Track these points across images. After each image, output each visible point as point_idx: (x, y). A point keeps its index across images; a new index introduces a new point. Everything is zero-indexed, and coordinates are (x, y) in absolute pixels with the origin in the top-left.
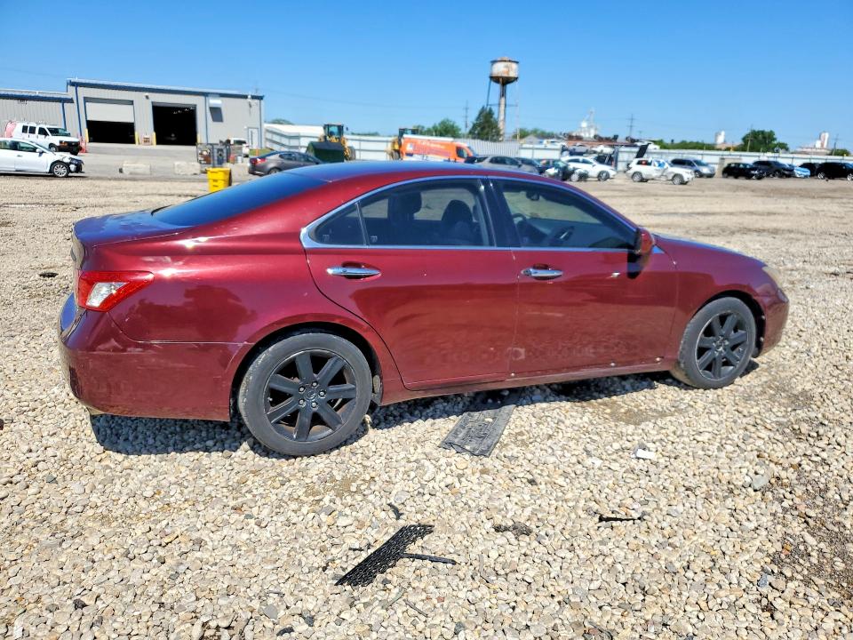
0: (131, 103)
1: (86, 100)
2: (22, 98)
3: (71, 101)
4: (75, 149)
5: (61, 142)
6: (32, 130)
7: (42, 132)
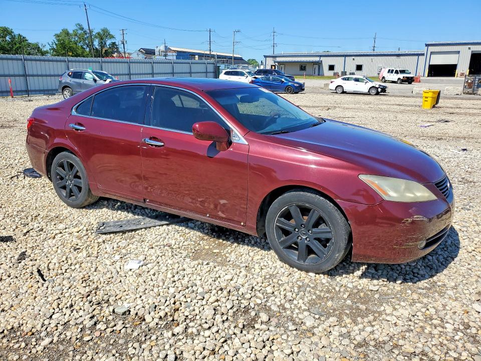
0: (459, 52)
1: (432, 53)
2: (398, 55)
3: (423, 55)
4: (410, 81)
5: (404, 77)
6: (392, 71)
7: (397, 72)
